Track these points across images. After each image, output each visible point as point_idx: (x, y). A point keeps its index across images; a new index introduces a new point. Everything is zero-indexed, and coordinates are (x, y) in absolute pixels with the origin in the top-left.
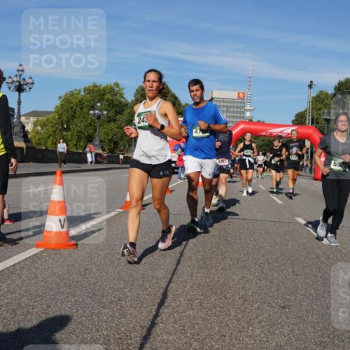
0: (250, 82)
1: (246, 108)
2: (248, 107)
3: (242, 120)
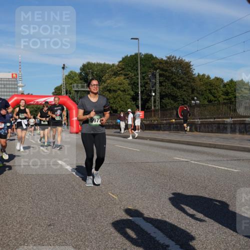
0: (20, 66)
1: (18, 85)
2: (20, 84)
3: (16, 94)
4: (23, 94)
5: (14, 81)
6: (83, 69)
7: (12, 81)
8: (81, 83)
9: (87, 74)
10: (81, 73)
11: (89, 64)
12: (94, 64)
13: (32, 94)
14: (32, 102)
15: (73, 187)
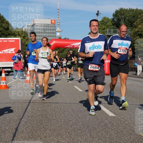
0: (58, 12)
1: (57, 30)
2: (58, 29)
3: (54, 38)
4: (60, 38)
5: (53, 27)
6: (116, 14)
7: (51, 26)
8: (113, 28)
9: (119, 20)
10: (114, 18)
11: (121, 10)
12: (126, 10)
13: (68, 39)
14: (69, 46)
15: (106, 125)
